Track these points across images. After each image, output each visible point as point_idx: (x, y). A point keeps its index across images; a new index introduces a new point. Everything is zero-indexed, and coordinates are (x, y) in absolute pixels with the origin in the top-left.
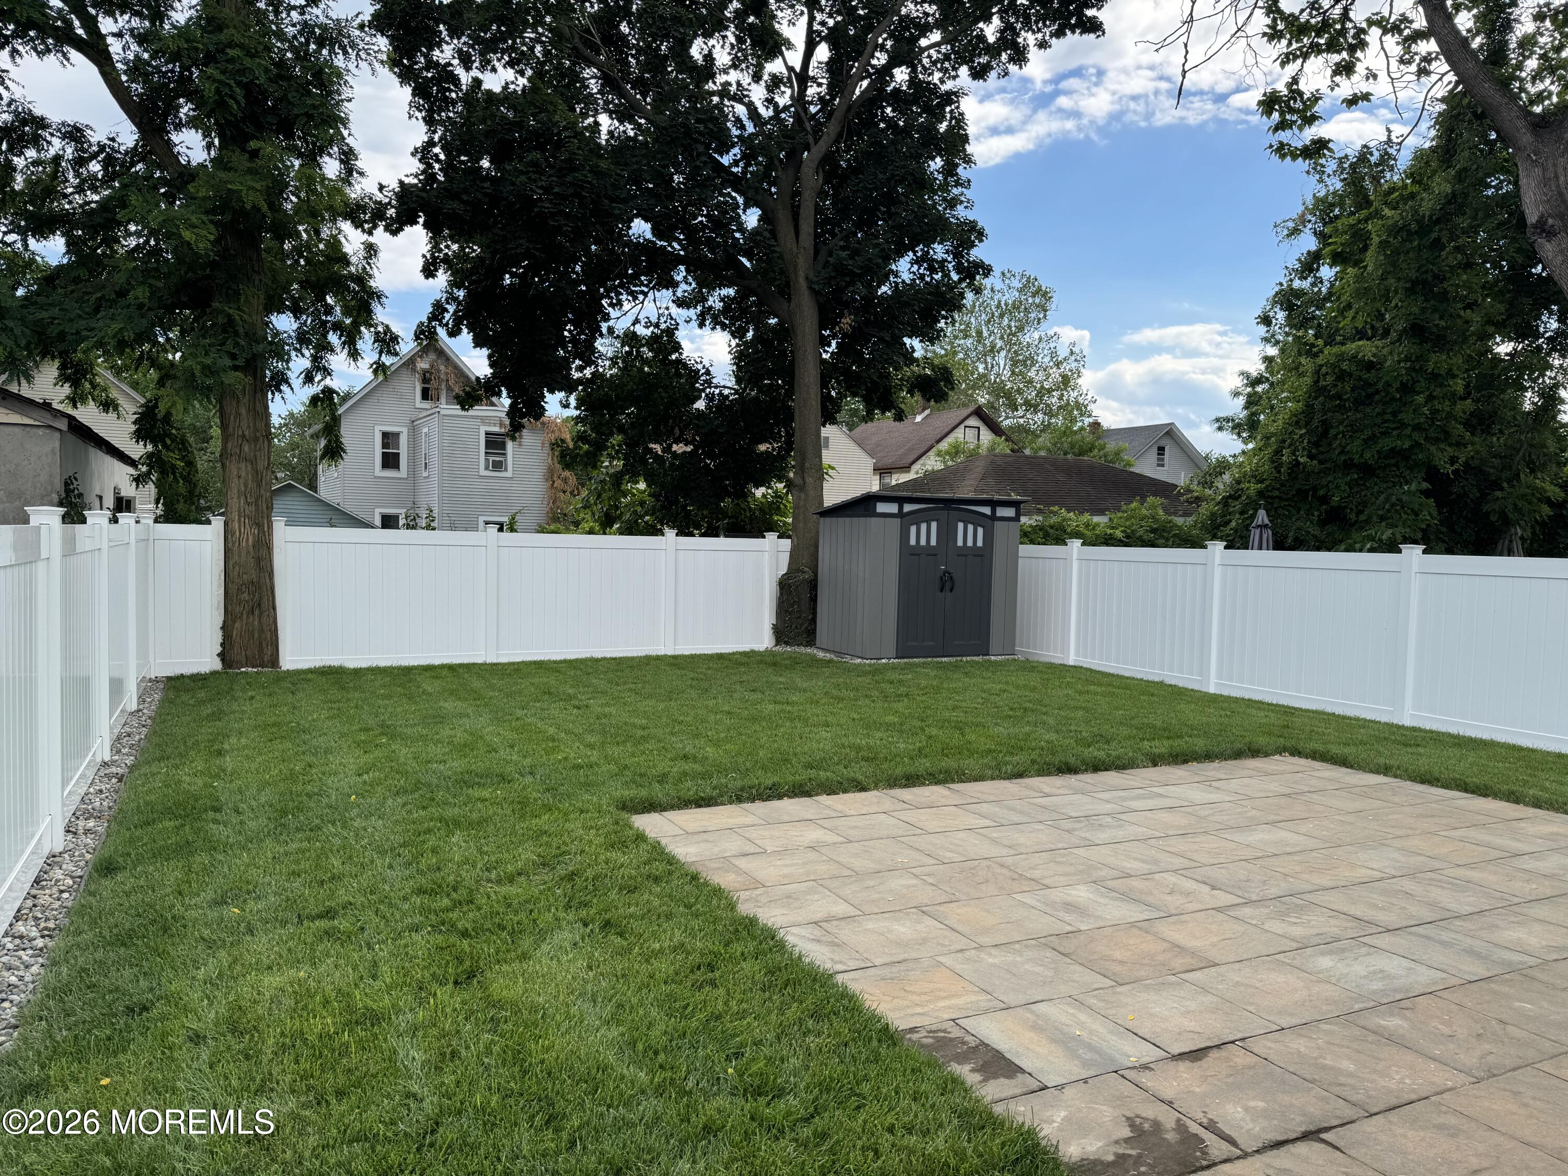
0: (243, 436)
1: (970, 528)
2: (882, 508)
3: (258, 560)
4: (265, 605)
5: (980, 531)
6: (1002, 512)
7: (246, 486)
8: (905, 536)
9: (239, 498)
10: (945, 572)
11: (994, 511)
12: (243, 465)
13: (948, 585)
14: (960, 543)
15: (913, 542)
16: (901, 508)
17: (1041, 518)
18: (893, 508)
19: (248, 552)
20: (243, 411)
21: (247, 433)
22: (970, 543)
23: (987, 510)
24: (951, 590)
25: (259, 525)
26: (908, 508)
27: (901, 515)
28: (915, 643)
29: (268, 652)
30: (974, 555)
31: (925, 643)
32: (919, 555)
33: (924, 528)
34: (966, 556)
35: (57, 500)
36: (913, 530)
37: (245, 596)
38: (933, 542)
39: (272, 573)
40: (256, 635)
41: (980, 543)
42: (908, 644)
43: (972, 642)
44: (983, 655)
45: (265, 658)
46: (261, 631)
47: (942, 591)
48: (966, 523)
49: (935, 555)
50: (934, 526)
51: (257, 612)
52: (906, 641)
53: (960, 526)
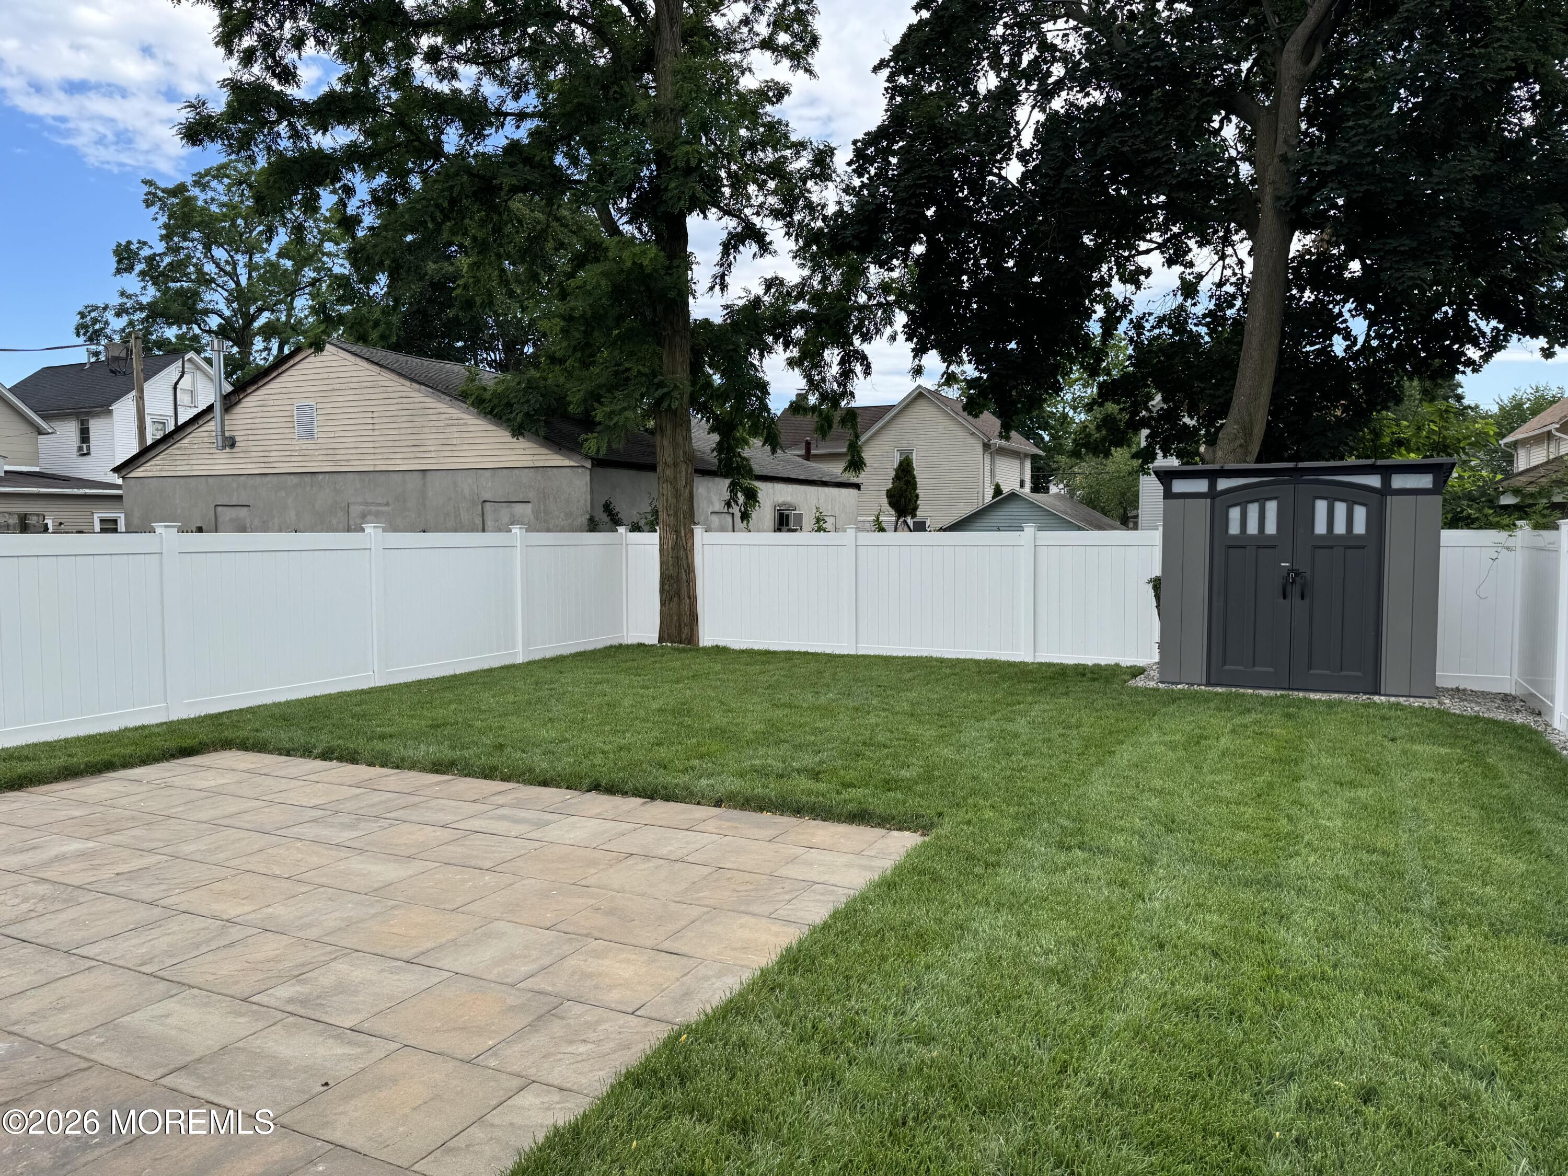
0: (665, 463)
1: (1341, 507)
2: (1180, 486)
3: (677, 558)
4: (684, 593)
5: (1360, 513)
7: (667, 501)
8: (1218, 521)
9: (663, 511)
10: (1290, 571)
11: (1386, 482)
12: (664, 486)
13: (1295, 590)
14: (1321, 529)
15: (1234, 529)
16: (1212, 485)
18: (1201, 486)
19: (669, 554)
20: (666, 443)
21: (668, 460)
22: (1340, 529)
23: (1374, 481)
24: (1303, 597)
25: (677, 532)
26: (1223, 484)
27: (1212, 494)
28: (1241, 668)
29: (686, 631)
30: (1347, 547)
31: (1257, 669)
32: (1244, 547)
33: (1253, 510)
34: (1331, 547)
35: (588, 517)
36: (1235, 514)
37: (666, 587)
38: (1271, 528)
39: (690, 570)
40: (675, 618)
41: (1360, 528)
42: (1226, 667)
43: (1344, 673)
44: (1365, 693)
45: (684, 636)
46: (680, 615)
47: (1285, 598)
48: (1331, 502)
49: (1274, 547)
50: (1272, 507)
51: (676, 600)
52: (1224, 664)
53: (1321, 507)
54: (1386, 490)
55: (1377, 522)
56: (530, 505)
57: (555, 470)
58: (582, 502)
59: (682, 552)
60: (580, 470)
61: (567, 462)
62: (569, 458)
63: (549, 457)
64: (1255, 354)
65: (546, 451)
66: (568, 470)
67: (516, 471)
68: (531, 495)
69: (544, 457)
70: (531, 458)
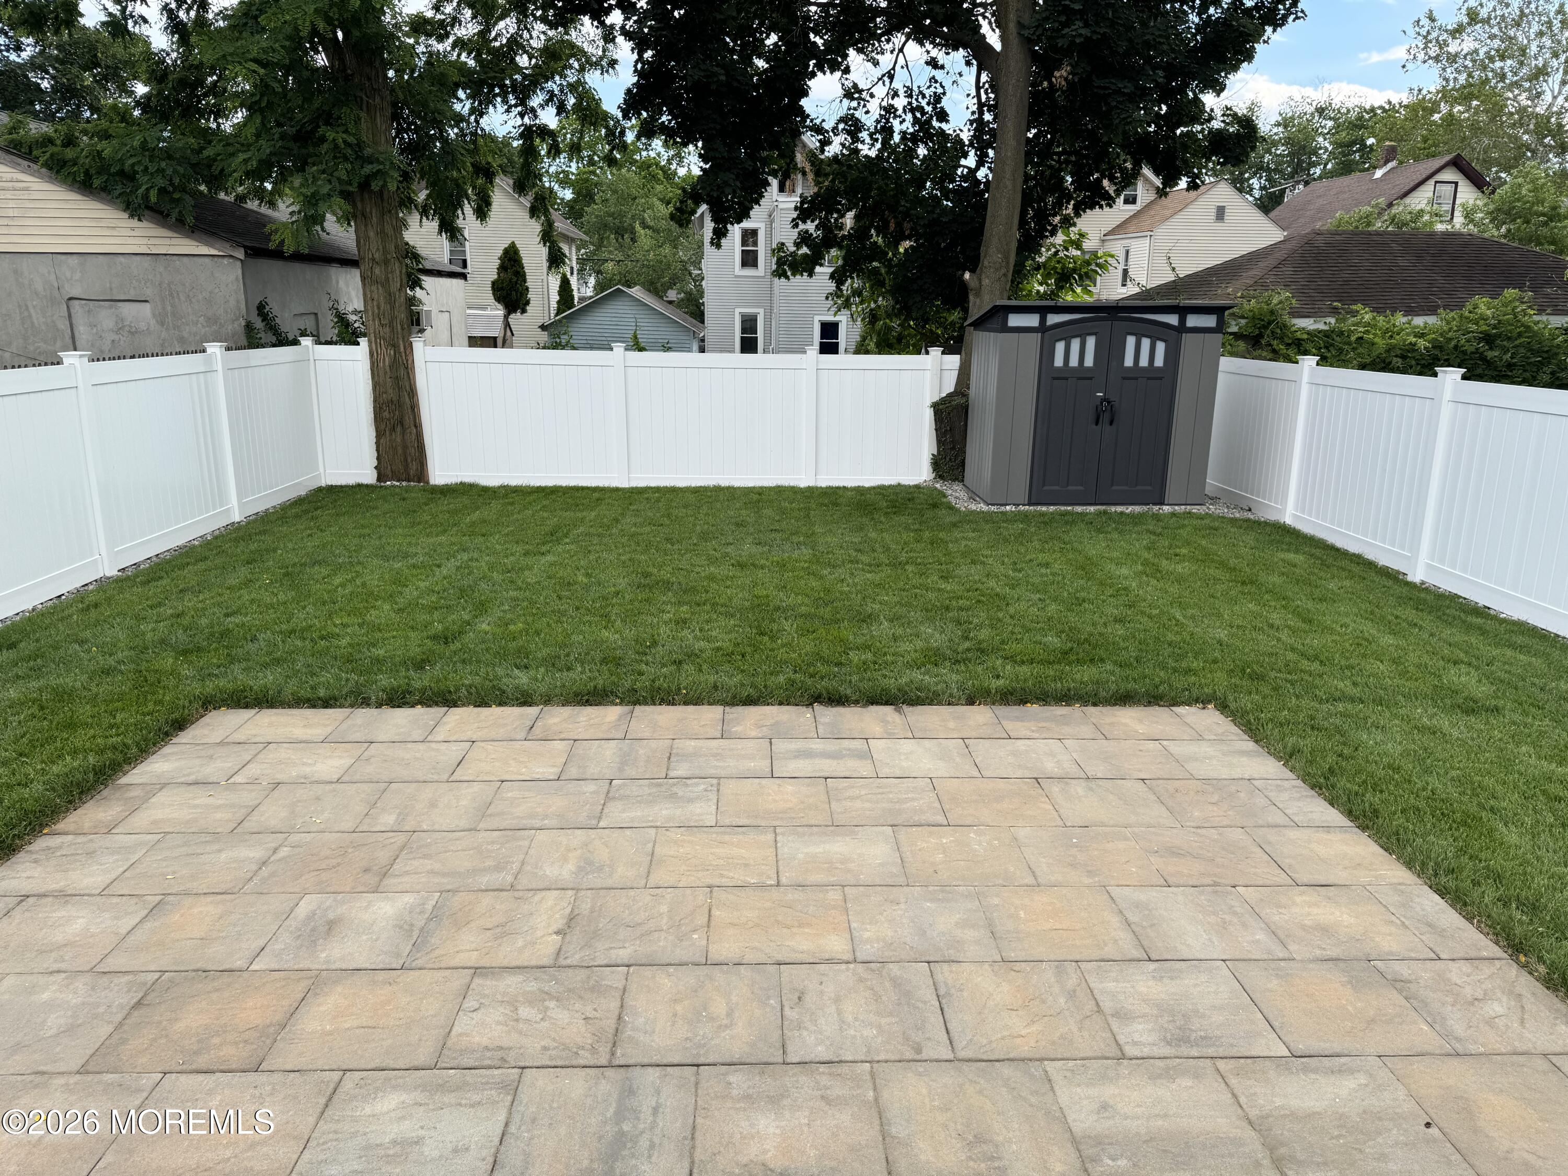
0: (373, 259)
1: (1146, 343)
2: (1015, 320)
3: (397, 379)
4: (408, 421)
5: (1161, 347)
6: (1193, 321)
7: (379, 308)
8: (1047, 354)
9: (374, 320)
10: (1103, 400)
11: (1182, 321)
12: (374, 288)
13: (1106, 417)
14: (1129, 362)
15: (1059, 362)
16: (1043, 320)
17: (1332, 320)
18: (1032, 320)
19: (385, 373)
20: (372, 234)
21: (377, 256)
22: (1144, 362)
23: (1173, 320)
24: (1111, 423)
25: (395, 346)
26: (1053, 319)
27: (1043, 328)
28: (1056, 488)
29: (413, 467)
30: (1149, 379)
31: (1070, 488)
32: (1066, 379)
33: (1075, 344)
34: (1136, 379)
35: (243, 323)
36: (1060, 347)
37: (386, 414)
38: (1089, 362)
39: (412, 392)
40: (400, 451)
41: (1159, 362)
42: (1046, 488)
43: (1139, 488)
44: (1154, 504)
45: (412, 473)
46: (405, 447)
47: (1097, 424)
48: (1139, 337)
49: (1091, 379)
50: (1091, 342)
51: (399, 429)
52: (1044, 485)
53: (1131, 341)
54: (1182, 328)
55: (1173, 356)
56: (147, 305)
57: (185, 259)
58: (232, 303)
59: (402, 371)
60: (225, 261)
61: (205, 250)
62: (207, 244)
63: (174, 241)
64: (1009, 183)
65: (170, 234)
66: (207, 260)
67: (121, 259)
68: (149, 292)
69: (167, 241)
70: (145, 241)
